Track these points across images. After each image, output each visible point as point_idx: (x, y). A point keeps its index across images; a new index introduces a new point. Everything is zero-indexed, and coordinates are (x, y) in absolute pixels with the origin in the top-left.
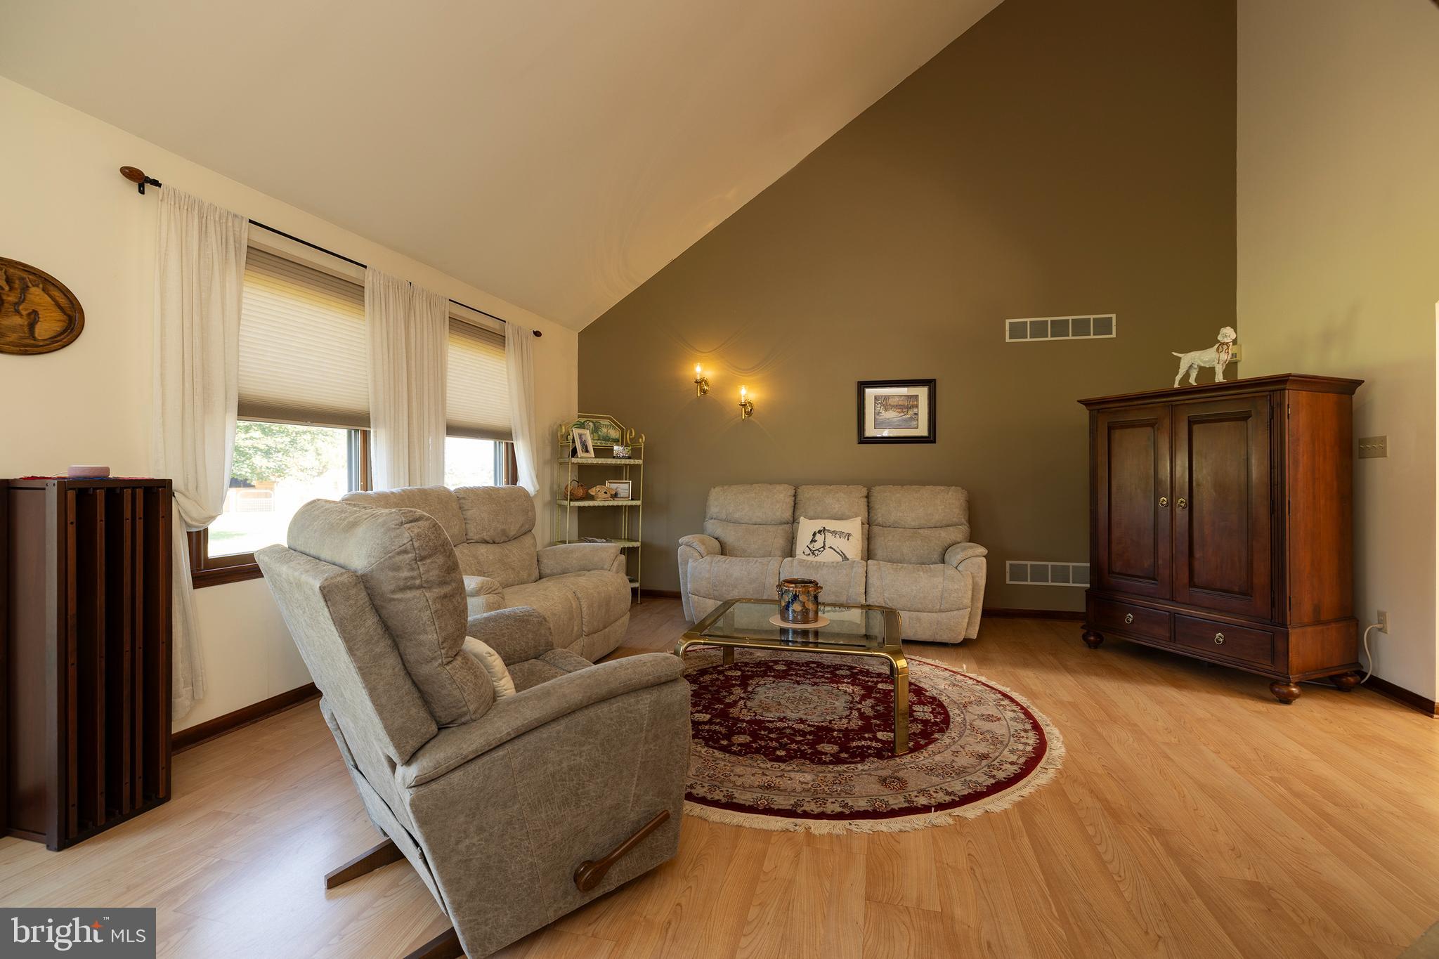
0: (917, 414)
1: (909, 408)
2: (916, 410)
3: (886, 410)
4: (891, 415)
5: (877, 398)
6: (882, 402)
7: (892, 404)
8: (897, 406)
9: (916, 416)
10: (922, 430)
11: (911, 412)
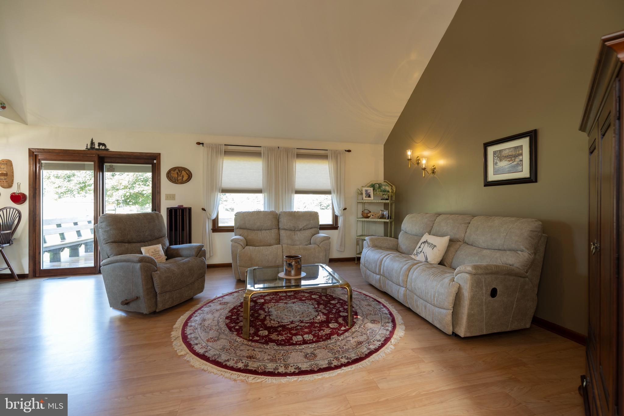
0: (522, 161)
1: (516, 156)
2: (521, 157)
3: (501, 160)
4: (504, 164)
5: (495, 153)
6: (499, 156)
7: (504, 155)
8: (508, 156)
9: (521, 162)
10: (525, 173)
11: (517, 160)
